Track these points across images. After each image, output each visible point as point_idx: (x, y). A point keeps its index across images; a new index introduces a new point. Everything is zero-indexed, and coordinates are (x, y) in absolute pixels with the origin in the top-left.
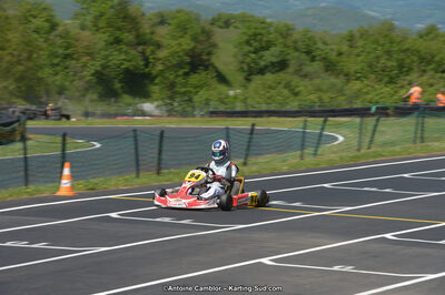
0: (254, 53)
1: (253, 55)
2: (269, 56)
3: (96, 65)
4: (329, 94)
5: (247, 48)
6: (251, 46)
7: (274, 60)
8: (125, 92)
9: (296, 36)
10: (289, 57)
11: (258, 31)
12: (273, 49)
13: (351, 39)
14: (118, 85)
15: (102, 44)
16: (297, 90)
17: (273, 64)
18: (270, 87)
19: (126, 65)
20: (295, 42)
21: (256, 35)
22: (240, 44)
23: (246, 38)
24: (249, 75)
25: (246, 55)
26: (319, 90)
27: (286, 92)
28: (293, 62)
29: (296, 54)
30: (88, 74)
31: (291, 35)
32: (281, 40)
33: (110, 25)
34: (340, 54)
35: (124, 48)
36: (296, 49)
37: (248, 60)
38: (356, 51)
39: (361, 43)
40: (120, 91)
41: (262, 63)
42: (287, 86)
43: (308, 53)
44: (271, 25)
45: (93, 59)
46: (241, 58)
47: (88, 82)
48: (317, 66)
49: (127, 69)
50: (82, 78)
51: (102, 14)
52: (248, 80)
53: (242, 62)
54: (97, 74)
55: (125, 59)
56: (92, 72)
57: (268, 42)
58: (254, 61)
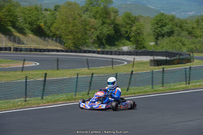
0: (160, 28)
1: (159, 29)
2: (166, 29)
4: (199, 45)
5: (156, 26)
6: (158, 25)
7: (168, 31)
8: (107, 44)
10: (174, 29)
11: (161, 19)
12: (167, 26)
13: (198, 22)
14: (104, 41)
15: (99, 24)
16: (184, 43)
17: (168, 32)
18: (173, 42)
19: (108, 32)
20: (176, 23)
21: (160, 20)
22: (154, 24)
23: (156, 21)
24: (158, 37)
25: (156, 29)
26: (194, 43)
27: (181, 44)
28: (176, 31)
29: (177, 28)
30: (94, 36)
31: (174, 20)
32: (171, 22)
33: (100, 16)
34: (193, 28)
35: (107, 25)
37: (157, 31)
40: (105, 43)
41: (163, 32)
42: (181, 41)
44: (166, 16)
45: (96, 30)
46: (154, 30)
47: (94, 40)
48: (185, 33)
49: (108, 34)
50: (92, 38)
51: (97, 12)
52: (157, 39)
53: (154, 31)
54: (98, 37)
55: (107, 30)
56: (96, 36)
57: (165, 23)
58: (160, 31)
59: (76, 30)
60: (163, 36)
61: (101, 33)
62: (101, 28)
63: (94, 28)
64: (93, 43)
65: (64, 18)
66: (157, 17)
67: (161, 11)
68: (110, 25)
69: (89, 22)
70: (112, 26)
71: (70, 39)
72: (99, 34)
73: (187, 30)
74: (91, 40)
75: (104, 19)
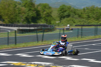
1: (62, 13)
2: (66, 14)
3: (26, 15)
4: (83, 23)
5: (60, 12)
6: (61, 11)
7: (67, 14)
9: (72, 9)
11: (63, 8)
12: (67, 12)
13: (84, 10)
14: (30, 20)
15: (27, 10)
16: (75, 21)
18: (68, 21)
19: (32, 15)
23: (60, 9)
24: (61, 18)
25: (60, 13)
26: (80, 22)
27: (72, 22)
28: (71, 15)
30: (24, 17)
31: (71, 9)
33: (28, 6)
34: (82, 13)
35: (32, 11)
36: (72, 12)
37: (61, 14)
38: (86, 12)
39: (87, 11)
41: (64, 15)
42: (72, 21)
43: (75, 13)
44: (66, 6)
45: (25, 14)
47: (24, 19)
48: (77, 16)
49: (32, 16)
50: (23, 18)
51: (26, 3)
52: (61, 19)
53: (59, 15)
54: (26, 18)
55: (32, 14)
56: (25, 17)
57: (65, 10)
58: (62, 15)
59: (10, 13)
60: (64, 17)
61: (28, 16)
62: (28, 12)
63: (24, 13)
64: (23, 21)
65: (3, 6)
66: (61, 7)
67: (76, 6)
68: (34, 11)
69: (21, 9)
70: (35, 11)
71: (6, 18)
72: (26, 16)
73: (78, 14)
74: (22, 20)
75: (30, 8)
